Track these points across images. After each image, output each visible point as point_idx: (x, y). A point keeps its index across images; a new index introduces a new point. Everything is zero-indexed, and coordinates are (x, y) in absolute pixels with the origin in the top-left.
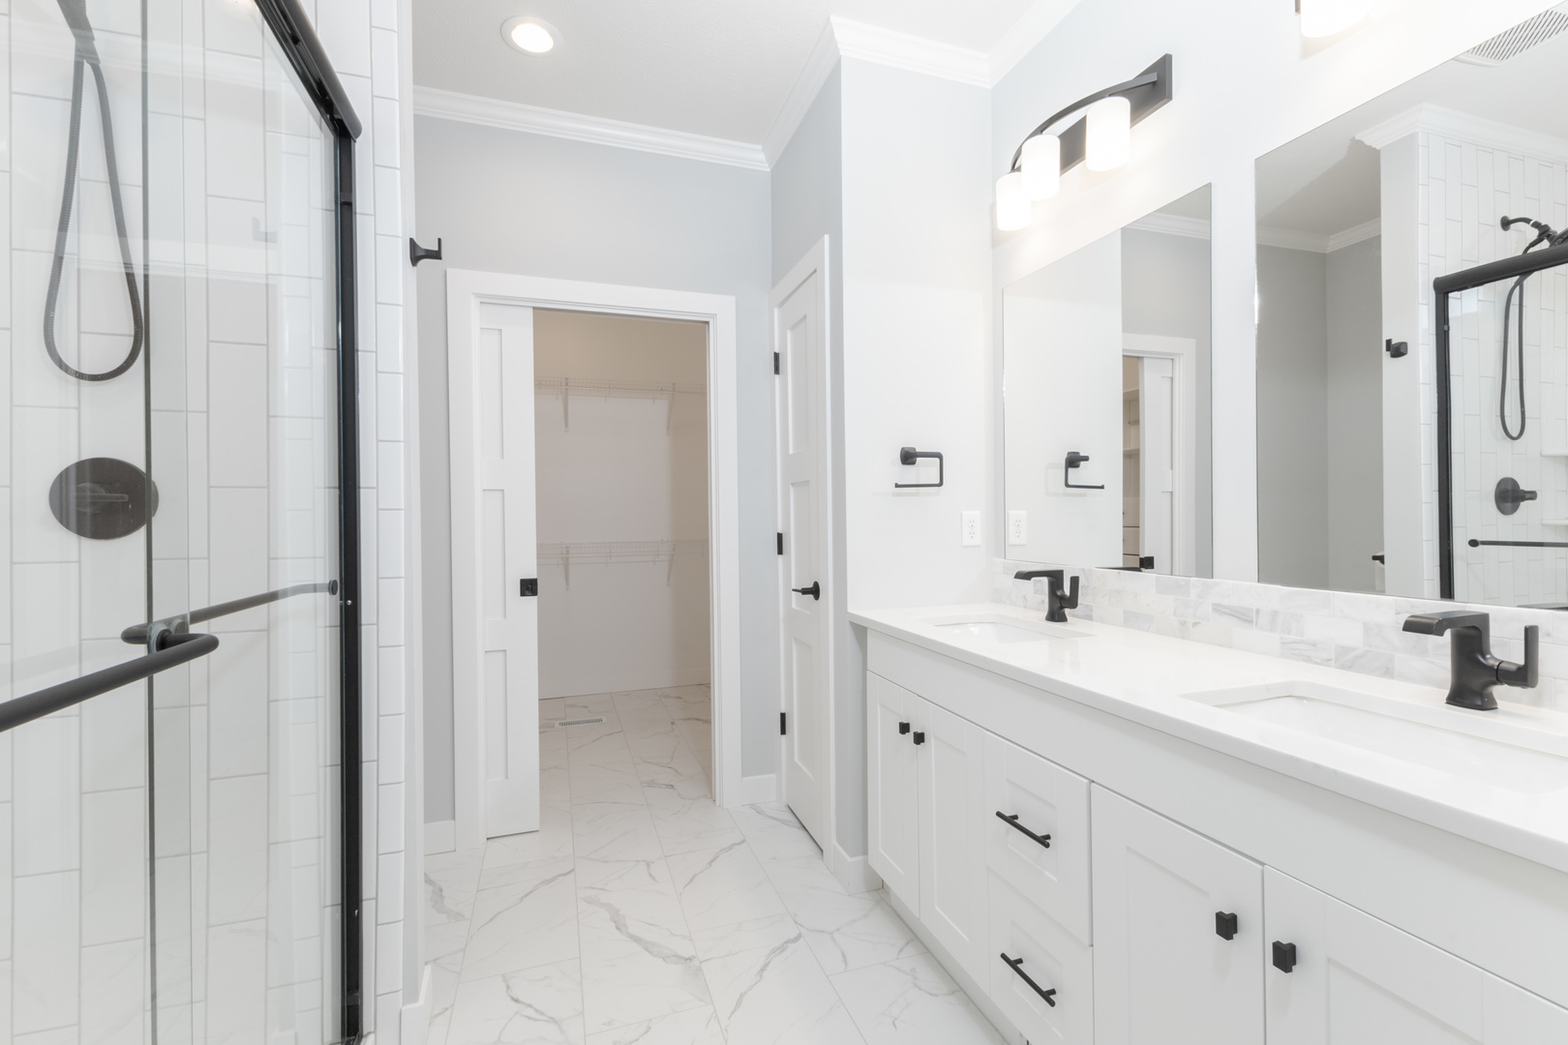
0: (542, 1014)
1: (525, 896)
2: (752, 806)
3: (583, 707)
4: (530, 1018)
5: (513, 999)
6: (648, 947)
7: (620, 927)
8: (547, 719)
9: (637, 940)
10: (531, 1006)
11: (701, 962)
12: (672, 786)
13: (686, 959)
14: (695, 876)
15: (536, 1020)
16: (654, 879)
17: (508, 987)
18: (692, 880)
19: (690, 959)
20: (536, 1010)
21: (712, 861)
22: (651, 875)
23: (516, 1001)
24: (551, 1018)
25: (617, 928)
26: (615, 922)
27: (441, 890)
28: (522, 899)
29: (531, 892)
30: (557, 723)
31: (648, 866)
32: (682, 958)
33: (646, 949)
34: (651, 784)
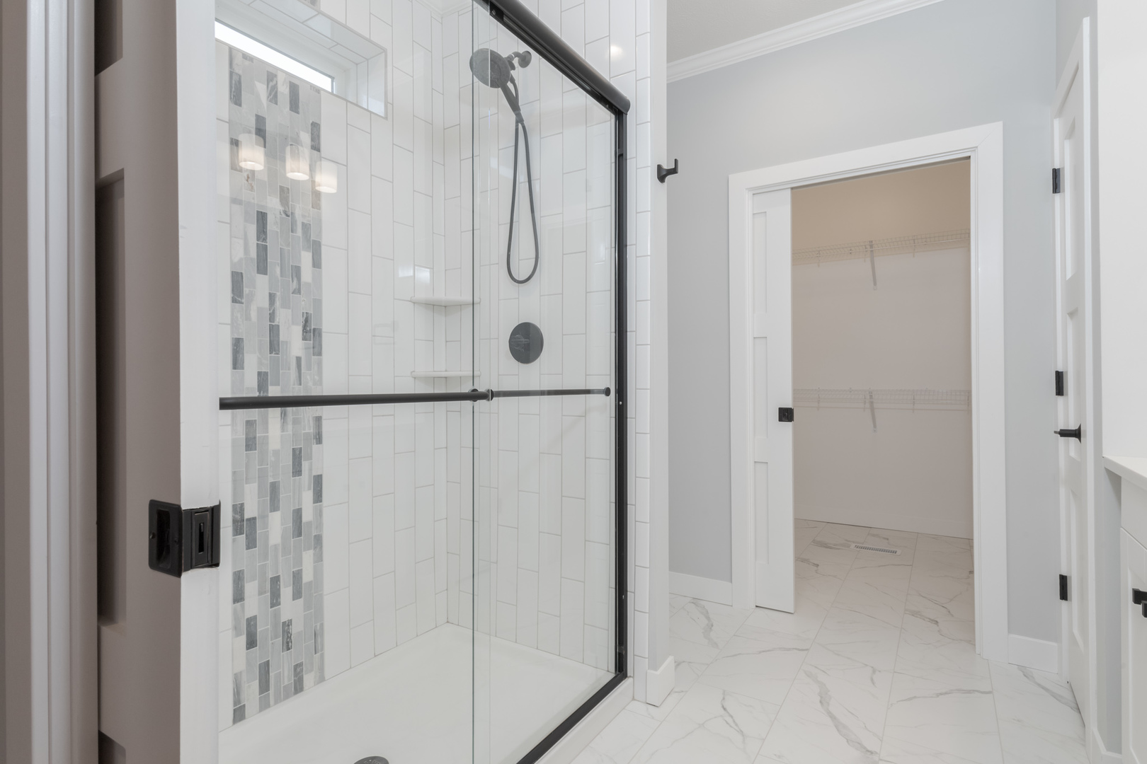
0: (737, 725)
1: (764, 651)
2: (1021, 668)
3: (885, 538)
4: (727, 723)
5: (723, 707)
6: (839, 726)
7: (823, 701)
8: (846, 540)
9: (833, 717)
10: (732, 717)
11: (881, 760)
12: (937, 622)
13: (868, 751)
14: (915, 697)
15: (731, 726)
16: (873, 683)
17: (724, 699)
18: (910, 699)
19: (872, 753)
20: (734, 721)
21: (941, 694)
22: (872, 680)
23: (725, 709)
24: (741, 731)
25: (821, 702)
26: (821, 697)
27: (712, 626)
28: (760, 652)
29: (769, 651)
30: (853, 546)
31: (874, 671)
32: (865, 748)
33: (836, 727)
34: (915, 614)
